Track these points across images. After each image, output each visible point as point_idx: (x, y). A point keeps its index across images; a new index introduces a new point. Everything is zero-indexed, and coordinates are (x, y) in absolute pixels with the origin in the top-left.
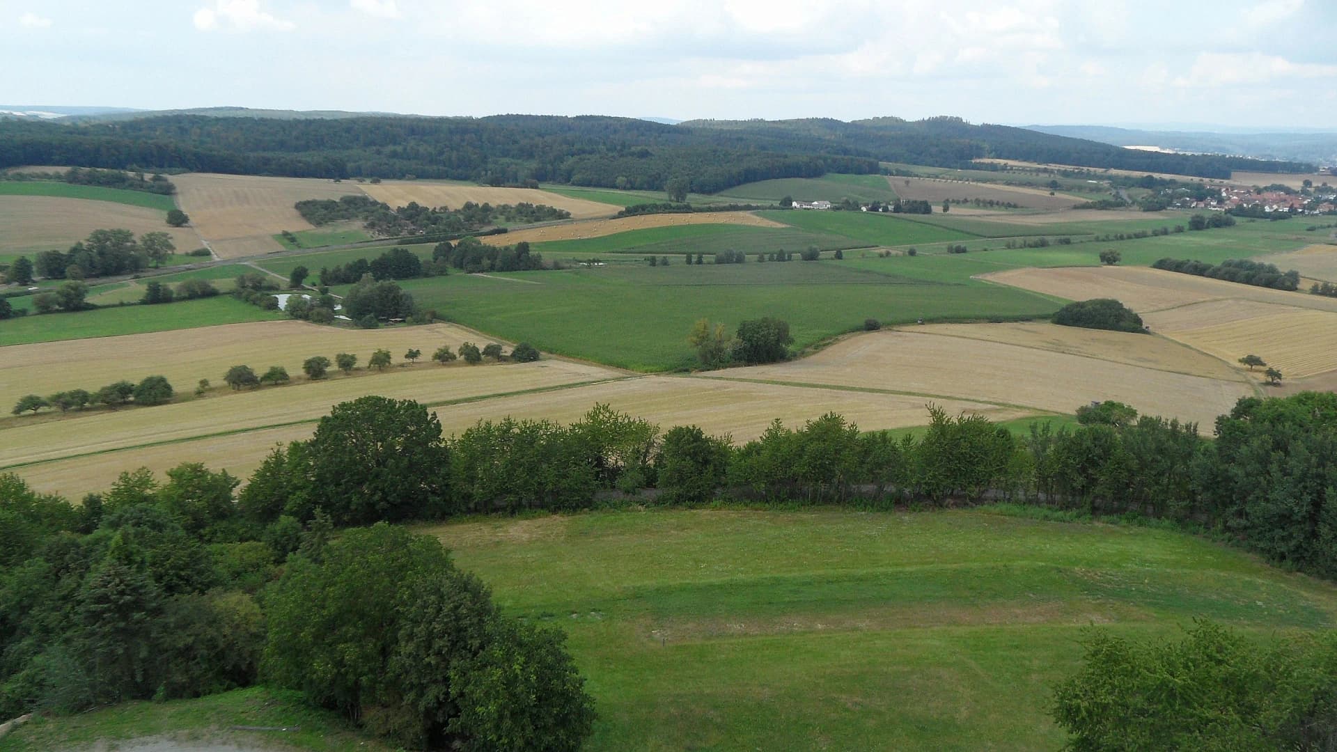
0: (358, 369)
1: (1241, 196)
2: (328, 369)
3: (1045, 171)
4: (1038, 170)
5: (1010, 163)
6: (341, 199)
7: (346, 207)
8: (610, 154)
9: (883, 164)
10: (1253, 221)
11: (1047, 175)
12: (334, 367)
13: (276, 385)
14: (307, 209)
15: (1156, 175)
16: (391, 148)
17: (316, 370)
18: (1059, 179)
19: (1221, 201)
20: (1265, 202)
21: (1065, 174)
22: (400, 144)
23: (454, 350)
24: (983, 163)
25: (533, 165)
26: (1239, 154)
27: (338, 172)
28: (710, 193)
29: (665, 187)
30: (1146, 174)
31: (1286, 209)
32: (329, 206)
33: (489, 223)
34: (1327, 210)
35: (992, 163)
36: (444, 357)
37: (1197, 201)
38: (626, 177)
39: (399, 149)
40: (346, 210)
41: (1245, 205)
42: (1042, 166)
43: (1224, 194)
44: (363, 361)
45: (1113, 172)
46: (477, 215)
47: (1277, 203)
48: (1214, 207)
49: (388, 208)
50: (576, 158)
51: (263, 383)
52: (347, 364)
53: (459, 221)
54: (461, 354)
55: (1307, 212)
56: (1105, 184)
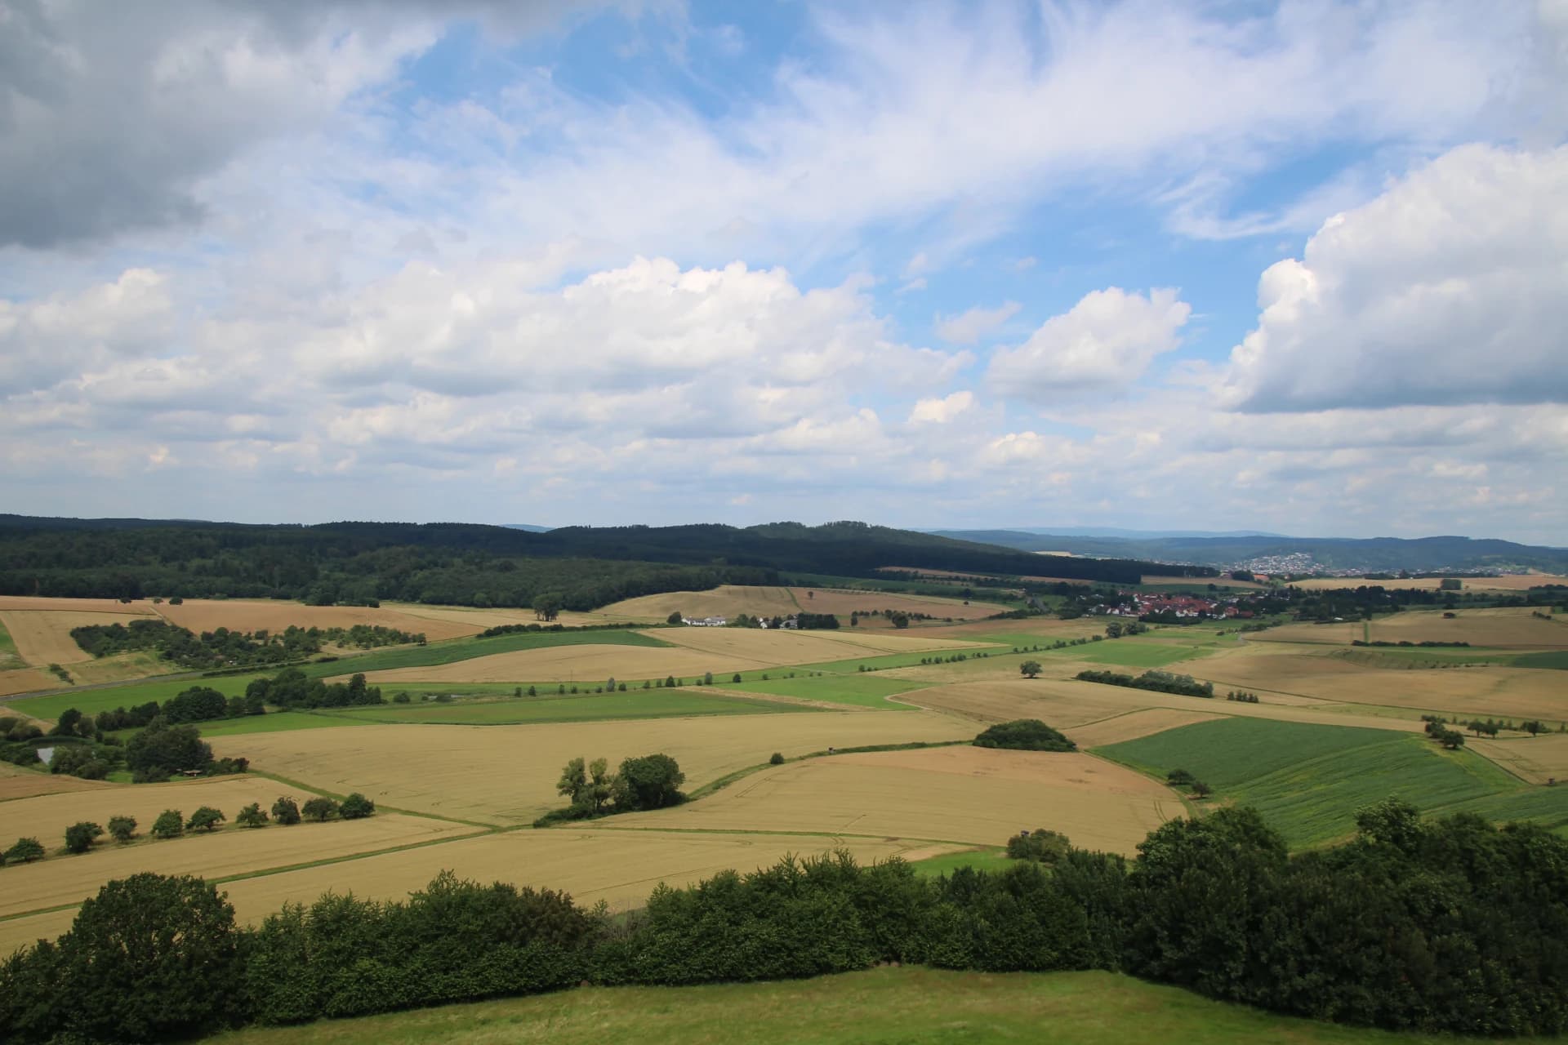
0: (138, 836)
1: (1153, 601)
2: (100, 838)
3: (957, 579)
4: (950, 578)
5: (921, 572)
6: (131, 624)
7: (136, 633)
8: (468, 568)
9: (782, 574)
10: (1166, 627)
11: (960, 583)
12: (107, 835)
13: (28, 861)
14: (86, 638)
15: (1069, 581)
16: (196, 562)
17: (81, 840)
18: (972, 587)
19: (1134, 608)
20: (1176, 607)
21: (979, 583)
22: (210, 558)
23: (266, 807)
24: (890, 572)
25: (373, 581)
26: (1144, 557)
27: (128, 591)
28: (586, 609)
29: (533, 604)
30: (1058, 580)
31: (1196, 614)
32: (115, 632)
33: (317, 651)
34: (1232, 614)
35: (901, 571)
36: (252, 818)
37: (1112, 607)
38: (486, 594)
39: (209, 563)
40: (136, 637)
41: (1157, 611)
42: (954, 574)
43: (1136, 600)
44: (144, 827)
45: (1025, 579)
46: (304, 641)
47: (1186, 608)
48: (1128, 613)
49: (189, 635)
50: (426, 573)
51: (9, 860)
52: (124, 831)
53: (279, 647)
54: (275, 814)
55: (1215, 616)
56: (1020, 592)
